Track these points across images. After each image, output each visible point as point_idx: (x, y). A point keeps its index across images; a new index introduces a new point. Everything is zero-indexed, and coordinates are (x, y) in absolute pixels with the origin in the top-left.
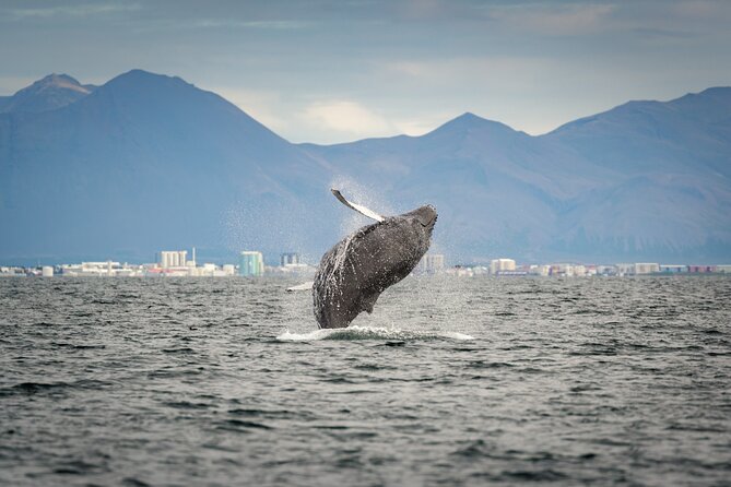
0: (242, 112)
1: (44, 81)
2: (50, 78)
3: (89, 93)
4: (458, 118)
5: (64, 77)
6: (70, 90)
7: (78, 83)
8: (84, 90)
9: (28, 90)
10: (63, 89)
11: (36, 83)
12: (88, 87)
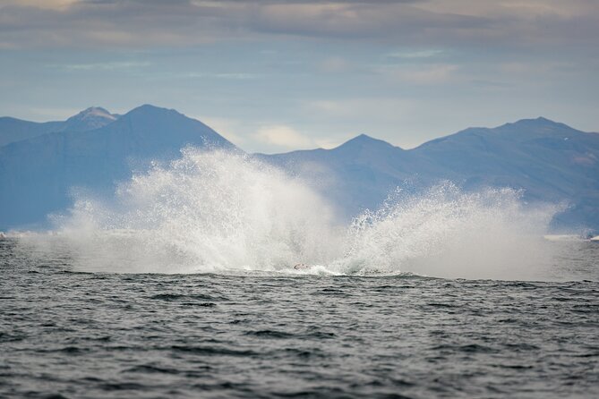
0: (216, 133)
1: (86, 111)
2: (90, 109)
3: (115, 119)
4: (357, 138)
5: (99, 109)
6: (103, 118)
7: (108, 113)
8: (112, 118)
9: (76, 117)
10: (98, 117)
11: (81, 113)
12: (115, 115)
